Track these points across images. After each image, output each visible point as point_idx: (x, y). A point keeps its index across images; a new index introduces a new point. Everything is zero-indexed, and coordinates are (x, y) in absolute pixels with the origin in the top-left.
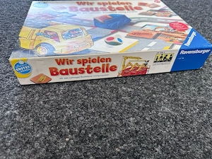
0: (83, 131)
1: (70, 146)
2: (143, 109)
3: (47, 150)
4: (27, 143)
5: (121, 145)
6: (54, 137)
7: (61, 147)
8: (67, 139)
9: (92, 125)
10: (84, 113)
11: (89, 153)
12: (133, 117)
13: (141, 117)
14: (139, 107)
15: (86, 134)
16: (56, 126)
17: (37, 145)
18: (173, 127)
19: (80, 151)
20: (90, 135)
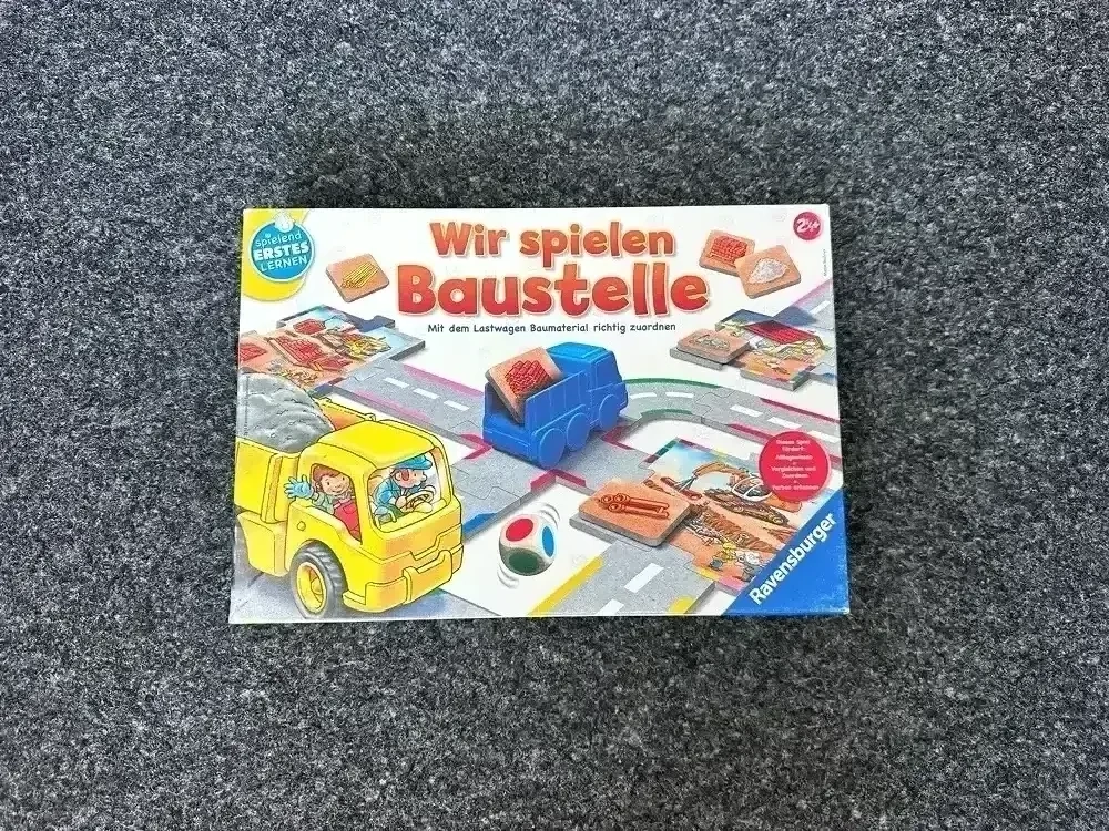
0: (418, 769)
1: (388, 798)
2: (575, 727)
3: (341, 800)
4: (298, 778)
5: (495, 813)
6: (354, 774)
7: (368, 799)
8: (383, 782)
9: (439, 757)
10: (422, 720)
11: (424, 820)
12: (542, 746)
13: (559, 750)
14: (565, 722)
15: (424, 776)
16: (359, 747)
17: (320, 786)
18: (628, 788)
19: (409, 813)
20: (432, 781)
